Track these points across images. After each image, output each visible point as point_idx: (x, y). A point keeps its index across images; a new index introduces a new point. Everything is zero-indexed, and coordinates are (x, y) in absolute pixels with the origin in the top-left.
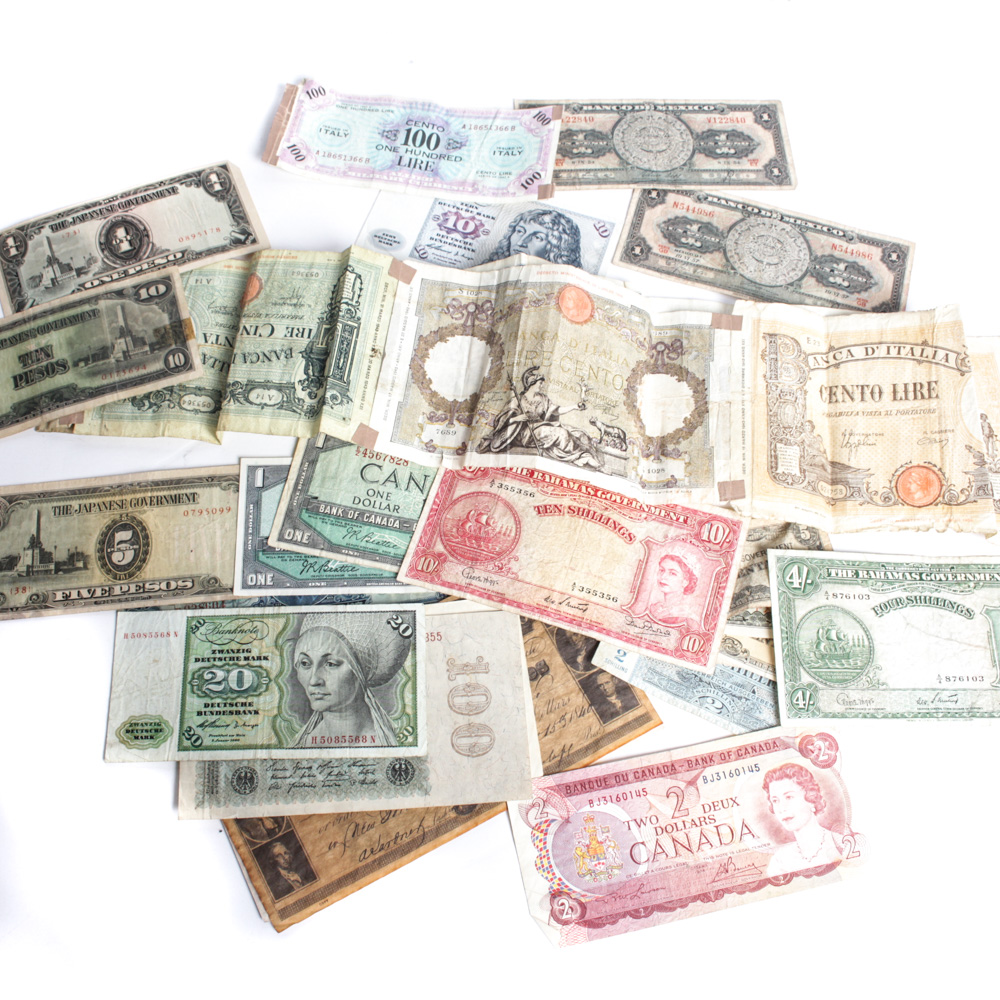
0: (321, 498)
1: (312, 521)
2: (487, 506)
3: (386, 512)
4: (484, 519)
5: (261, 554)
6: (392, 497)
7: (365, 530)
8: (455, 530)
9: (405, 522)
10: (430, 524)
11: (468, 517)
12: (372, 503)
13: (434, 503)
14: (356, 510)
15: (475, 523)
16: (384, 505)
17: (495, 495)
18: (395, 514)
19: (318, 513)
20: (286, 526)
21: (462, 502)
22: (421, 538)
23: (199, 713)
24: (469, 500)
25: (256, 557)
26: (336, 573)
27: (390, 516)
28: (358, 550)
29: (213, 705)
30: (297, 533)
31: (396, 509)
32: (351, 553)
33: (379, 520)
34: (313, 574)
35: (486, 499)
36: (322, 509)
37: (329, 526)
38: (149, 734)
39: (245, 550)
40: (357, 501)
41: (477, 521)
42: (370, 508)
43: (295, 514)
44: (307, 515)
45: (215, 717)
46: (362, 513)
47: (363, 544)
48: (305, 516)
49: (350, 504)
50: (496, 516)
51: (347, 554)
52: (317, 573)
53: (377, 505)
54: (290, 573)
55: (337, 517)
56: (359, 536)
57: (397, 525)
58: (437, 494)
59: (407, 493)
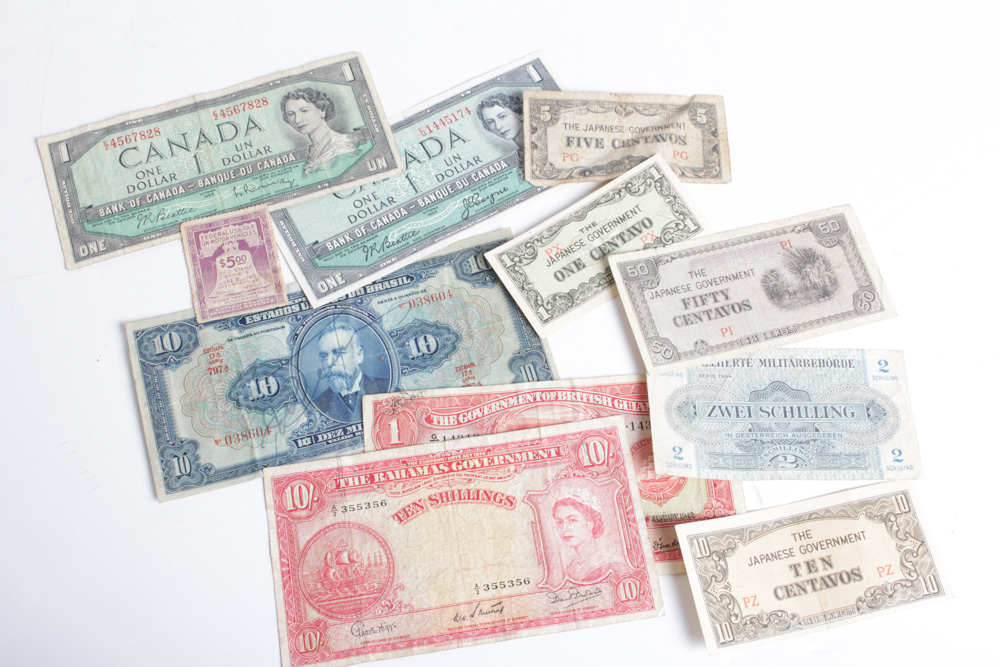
0: (95, 205)
1: (99, 228)
3: (165, 184)
6: (163, 169)
7: (155, 210)
9: (188, 184)
12: (147, 183)
14: (135, 198)
16: (159, 180)
18: (174, 182)
19: (100, 219)
20: (76, 246)
27: (171, 187)
28: (158, 231)
30: (91, 246)
31: (173, 177)
32: (153, 236)
33: (162, 195)
36: (102, 213)
37: (118, 225)
40: (131, 189)
42: (148, 189)
43: (78, 230)
44: (91, 226)
46: (143, 198)
47: (160, 223)
48: (89, 227)
49: (127, 195)
51: (150, 239)
53: (153, 182)
55: (121, 212)
56: (152, 218)
57: (182, 190)
59: (174, 158)
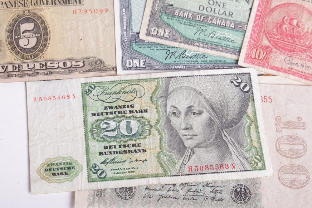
0: (175, 6)
1: (170, 22)
2: (296, 14)
3: (224, 16)
4: (295, 22)
5: (134, 44)
6: (227, 6)
7: (210, 29)
8: (275, 30)
9: (238, 24)
10: (256, 26)
11: (283, 21)
12: (213, 10)
13: (258, 10)
14: (201, 15)
15: (289, 25)
16: (221, 12)
17: (301, 6)
18: (230, 18)
19: (174, 16)
20: (151, 25)
21: (278, 10)
22: (252, 35)
23: (101, 154)
24: (283, 9)
25: (131, 47)
26: (191, 60)
27: (226, 20)
28: (206, 43)
29: (110, 147)
30: (160, 30)
31: (231, 14)
32: (201, 45)
33: (219, 22)
34: (175, 60)
35: (295, 8)
36: (177, 13)
37: (183, 26)
38: (64, 171)
39: (123, 42)
40: (202, 8)
41: (290, 24)
42: (212, 13)
43: (157, 16)
44: (166, 17)
45: (113, 156)
46: (206, 17)
47: (210, 39)
48: (165, 18)
49: (197, 10)
50: (303, 20)
51: (199, 46)
52: (177, 59)
53: (217, 11)
54: (158, 59)
55: (188, 19)
56: (206, 33)
57: (232, 25)
58: (259, 4)
59: (237, 3)
